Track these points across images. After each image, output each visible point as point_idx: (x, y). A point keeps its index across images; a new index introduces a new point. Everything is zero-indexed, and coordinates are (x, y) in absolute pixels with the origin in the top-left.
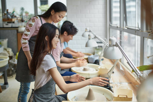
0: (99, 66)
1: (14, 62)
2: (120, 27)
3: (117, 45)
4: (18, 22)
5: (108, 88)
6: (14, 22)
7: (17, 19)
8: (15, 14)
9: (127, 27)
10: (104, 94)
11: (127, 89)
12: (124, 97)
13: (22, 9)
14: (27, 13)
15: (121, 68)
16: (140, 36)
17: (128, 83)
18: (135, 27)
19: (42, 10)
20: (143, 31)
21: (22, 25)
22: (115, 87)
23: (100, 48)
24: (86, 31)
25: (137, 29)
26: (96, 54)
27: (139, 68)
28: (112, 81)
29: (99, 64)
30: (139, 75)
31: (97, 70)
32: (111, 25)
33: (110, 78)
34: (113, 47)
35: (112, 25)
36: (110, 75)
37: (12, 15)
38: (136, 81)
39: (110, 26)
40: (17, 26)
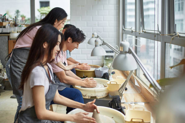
0: (108, 81)
1: (3, 76)
2: (136, 31)
3: (130, 52)
4: (10, 26)
5: (118, 110)
6: (4, 27)
7: (9, 23)
8: (7, 17)
9: (144, 31)
10: (113, 118)
11: (144, 110)
12: (139, 122)
13: (18, 12)
14: (23, 17)
15: (136, 84)
16: (161, 41)
17: (145, 103)
18: (155, 31)
19: (41, 13)
20: (164, 35)
21: (14, 30)
22: (129, 108)
23: (111, 58)
24: (93, 37)
25: (156, 32)
26: (105, 66)
27: (159, 82)
28: (125, 100)
29: (108, 79)
30: (159, 91)
31: (105, 87)
32: (124, 29)
33: (122, 96)
34: (125, 54)
35: (126, 30)
36: (122, 92)
37: (3, 18)
38: (156, 100)
39: (124, 31)
40: (9, 32)
